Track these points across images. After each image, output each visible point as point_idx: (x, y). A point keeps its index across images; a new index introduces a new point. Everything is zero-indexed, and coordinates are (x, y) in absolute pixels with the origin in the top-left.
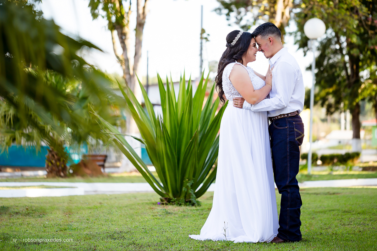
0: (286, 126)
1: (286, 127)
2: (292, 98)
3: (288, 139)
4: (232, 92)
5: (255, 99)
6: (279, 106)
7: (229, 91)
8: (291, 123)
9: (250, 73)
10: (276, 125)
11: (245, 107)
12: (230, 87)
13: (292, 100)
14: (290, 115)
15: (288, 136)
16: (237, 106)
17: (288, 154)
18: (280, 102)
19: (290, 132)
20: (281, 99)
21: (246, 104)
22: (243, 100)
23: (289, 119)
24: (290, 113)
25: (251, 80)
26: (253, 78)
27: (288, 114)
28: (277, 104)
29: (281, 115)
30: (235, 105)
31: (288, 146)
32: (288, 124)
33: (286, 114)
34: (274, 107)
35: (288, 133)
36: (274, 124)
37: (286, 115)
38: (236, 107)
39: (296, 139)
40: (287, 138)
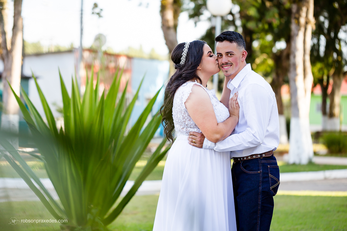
0: (259, 170)
1: (259, 172)
2: (267, 131)
3: (260, 188)
4: (187, 123)
5: (218, 136)
6: (253, 144)
7: (183, 121)
8: (265, 166)
9: (212, 98)
10: (245, 168)
11: (206, 146)
12: (185, 116)
13: (267, 133)
14: (264, 155)
15: (260, 184)
16: (195, 144)
17: (259, 208)
18: (254, 138)
19: (264, 178)
20: (255, 135)
21: (207, 143)
22: (203, 136)
23: (263, 161)
24: (264, 153)
25: (214, 108)
26: (216, 105)
27: (261, 155)
28: (250, 140)
29: (252, 156)
30: (192, 143)
31: (260, 197)
32: (261, 167)
33: (260, 154)
34: (247, 145)
35: (261, 179)
36: (242, 167)
37: (259, 156)
38: (194, 146)
39: (271, 188)
40: (259, 186)
